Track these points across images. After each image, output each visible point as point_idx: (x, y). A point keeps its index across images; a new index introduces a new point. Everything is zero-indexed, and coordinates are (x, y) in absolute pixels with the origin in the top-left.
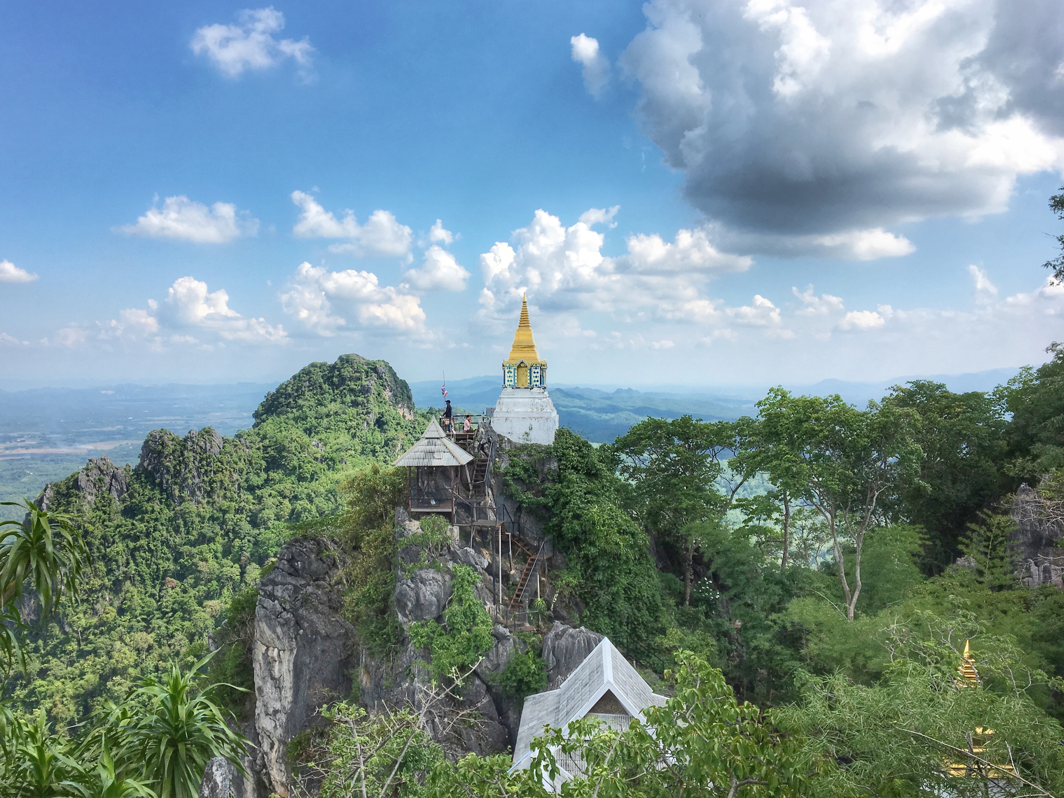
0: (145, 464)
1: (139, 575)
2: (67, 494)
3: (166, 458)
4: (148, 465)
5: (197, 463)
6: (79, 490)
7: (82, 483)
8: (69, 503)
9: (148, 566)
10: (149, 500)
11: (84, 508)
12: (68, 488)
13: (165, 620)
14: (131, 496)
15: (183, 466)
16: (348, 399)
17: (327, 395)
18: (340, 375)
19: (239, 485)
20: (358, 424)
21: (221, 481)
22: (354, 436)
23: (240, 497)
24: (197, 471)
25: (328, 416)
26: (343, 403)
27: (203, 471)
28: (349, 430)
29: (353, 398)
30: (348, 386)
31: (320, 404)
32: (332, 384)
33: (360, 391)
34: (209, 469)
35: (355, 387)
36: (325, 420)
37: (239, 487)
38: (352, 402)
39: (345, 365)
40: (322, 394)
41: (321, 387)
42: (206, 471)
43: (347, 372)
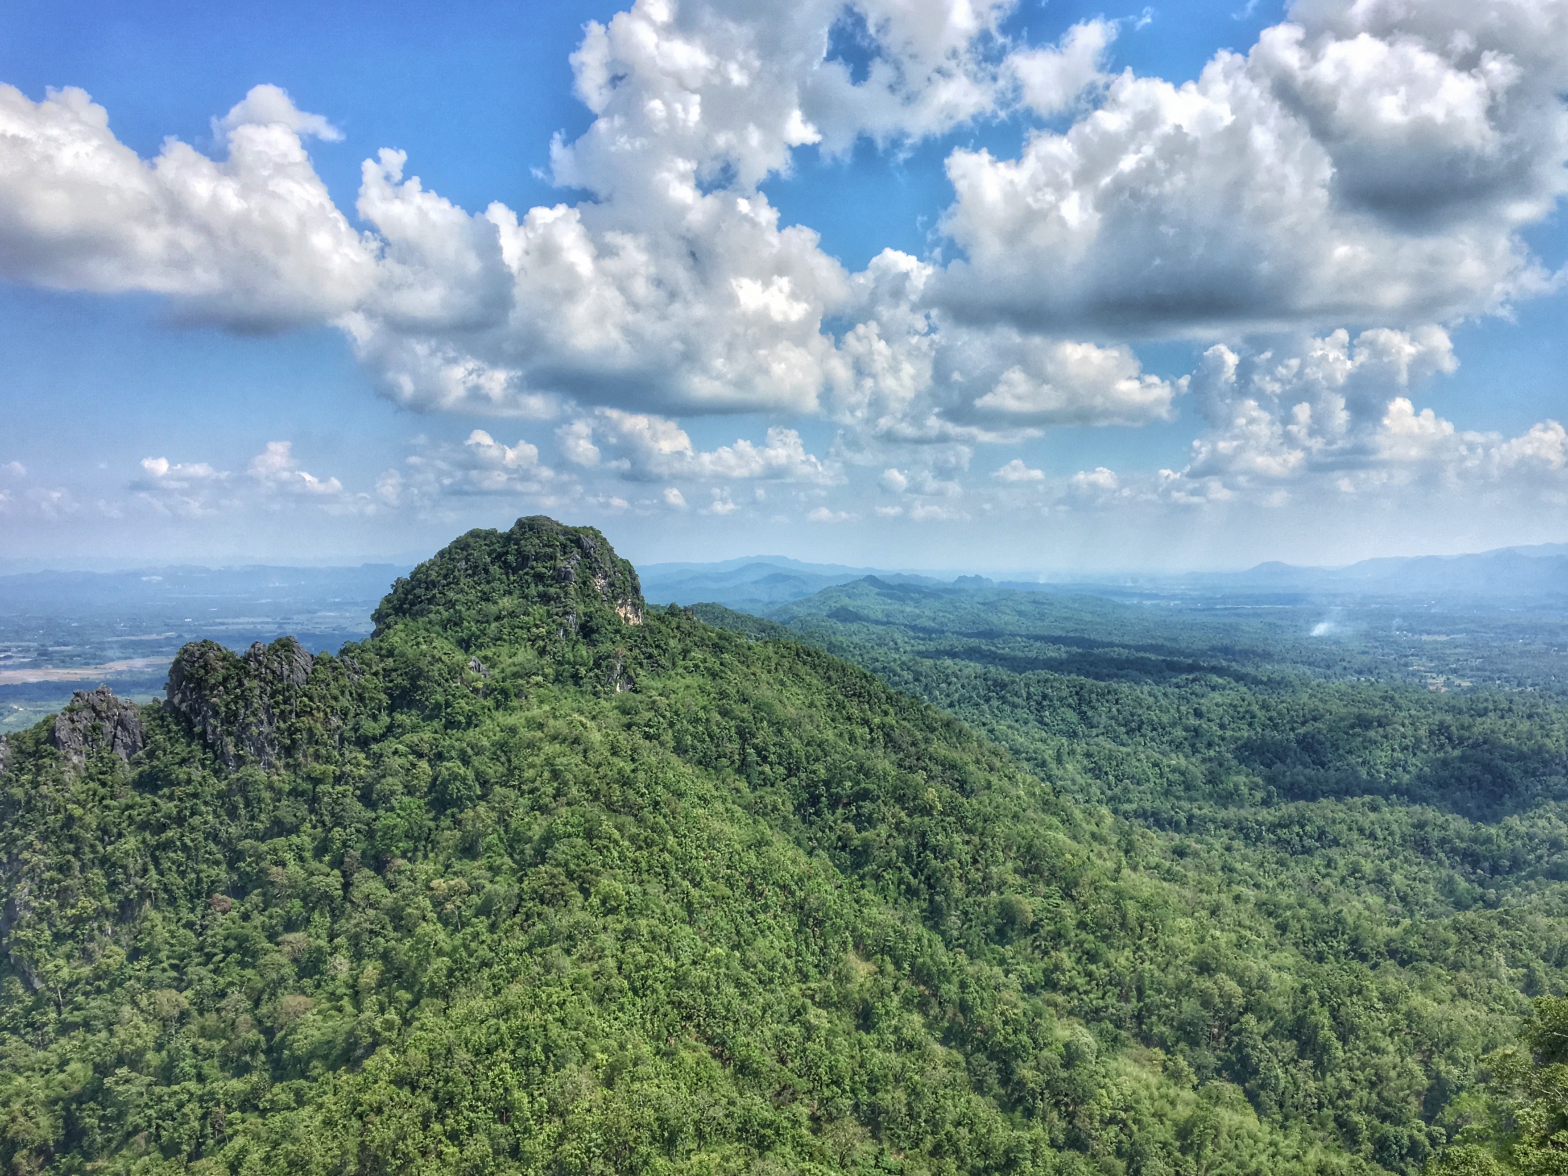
0: (176, 701)
1: (166, 890)
2: (36, 752)
3: (212, 689)
4: (182, 701)
5: (266, 699)
6: (57, 746)
7: (62, 735)
8: (39, 769)
9: (182, 874)
10: (183, 762)
11: (66, 777)
12: (38, 743)
13: (211, 966)
14: (151, 755)
15: (241, 703)
16: (533, 591)
17: (496, 584)
18: (519, 552)
19: (341, 735)
20: (549, 632)
21: (310, 730)
22: (542, 652)
23: (342, 755)
24: (267, 712)
25: (498, 618)
26: (525, 597)
27: (277, 711)
28: (533, 641)
29: (541, 588)
30: (532, 568)
31: (486, 598)
32: (506, 565)
33: (553, 578)
34: (288, 708)
35: (544, 570)
36: (494, 625)
37: (342, 740)
38: (540, 595)
39: (527, 535)
40: (488, 582)
41: (486, 571)
42: (282, 712)
43: (531, 546)
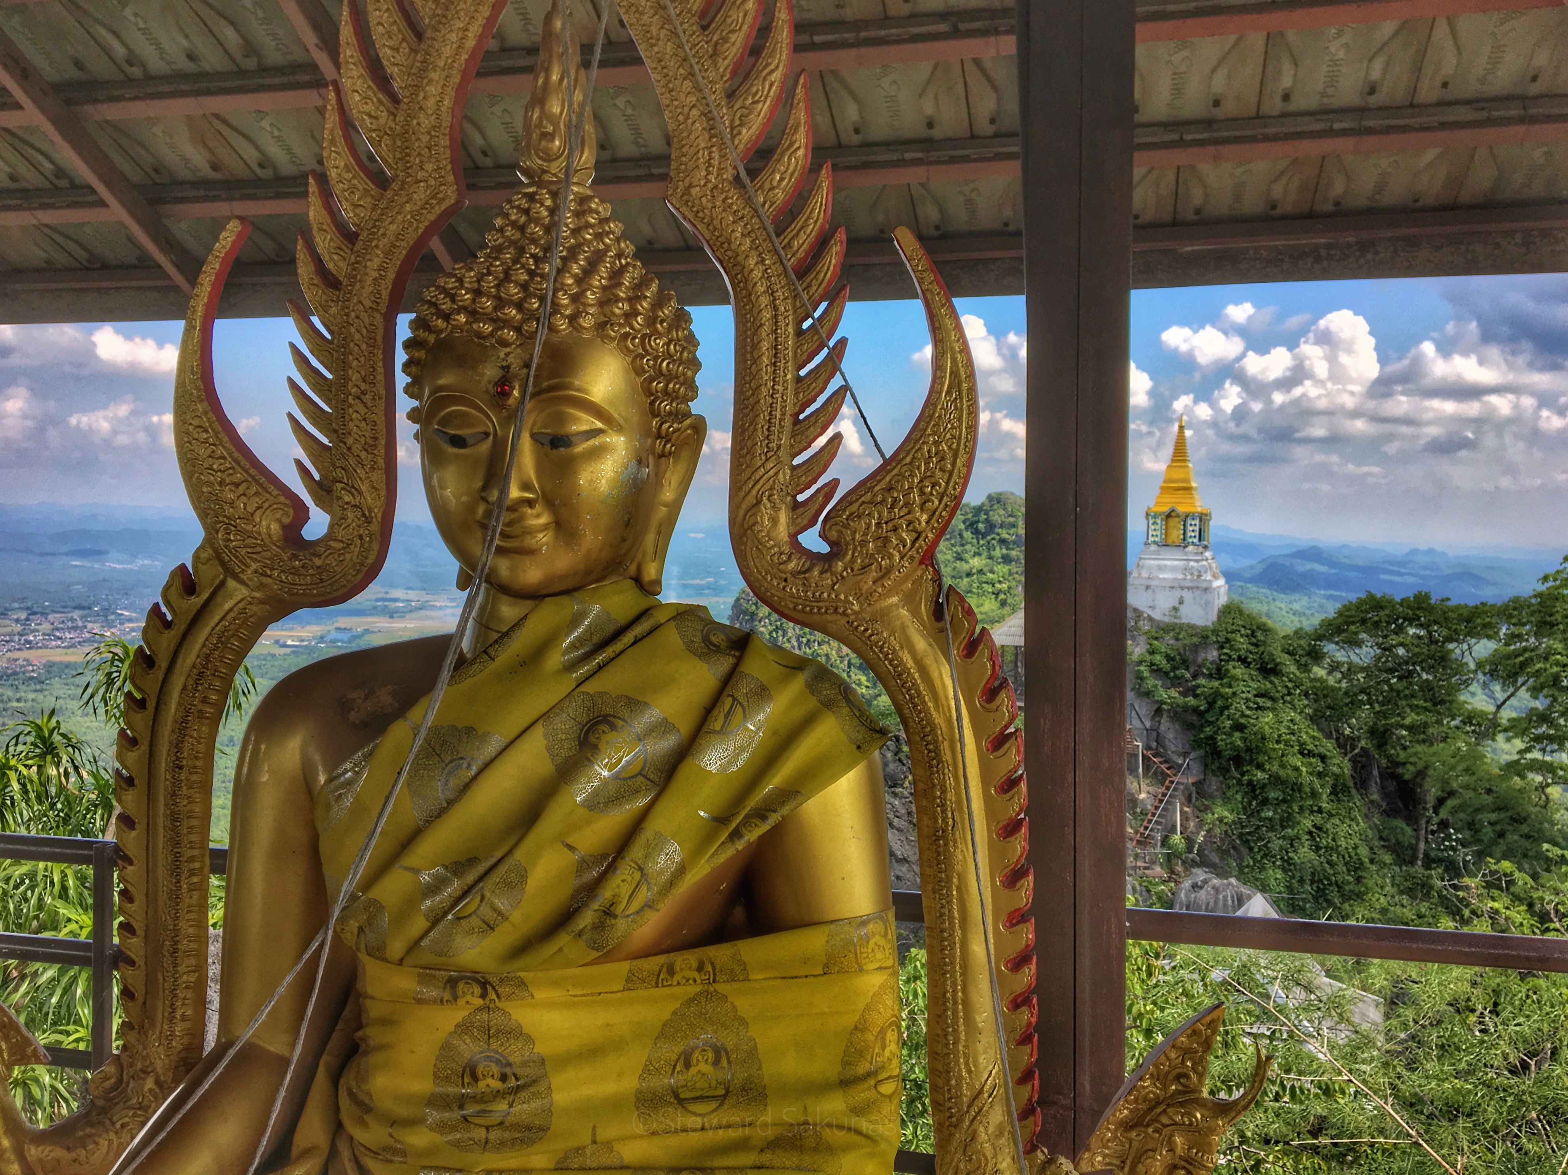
28: (997, 594)
39: (995, 507)
43: (997, 516)
